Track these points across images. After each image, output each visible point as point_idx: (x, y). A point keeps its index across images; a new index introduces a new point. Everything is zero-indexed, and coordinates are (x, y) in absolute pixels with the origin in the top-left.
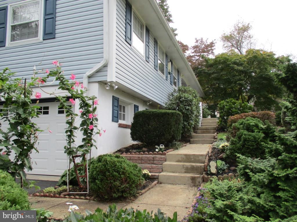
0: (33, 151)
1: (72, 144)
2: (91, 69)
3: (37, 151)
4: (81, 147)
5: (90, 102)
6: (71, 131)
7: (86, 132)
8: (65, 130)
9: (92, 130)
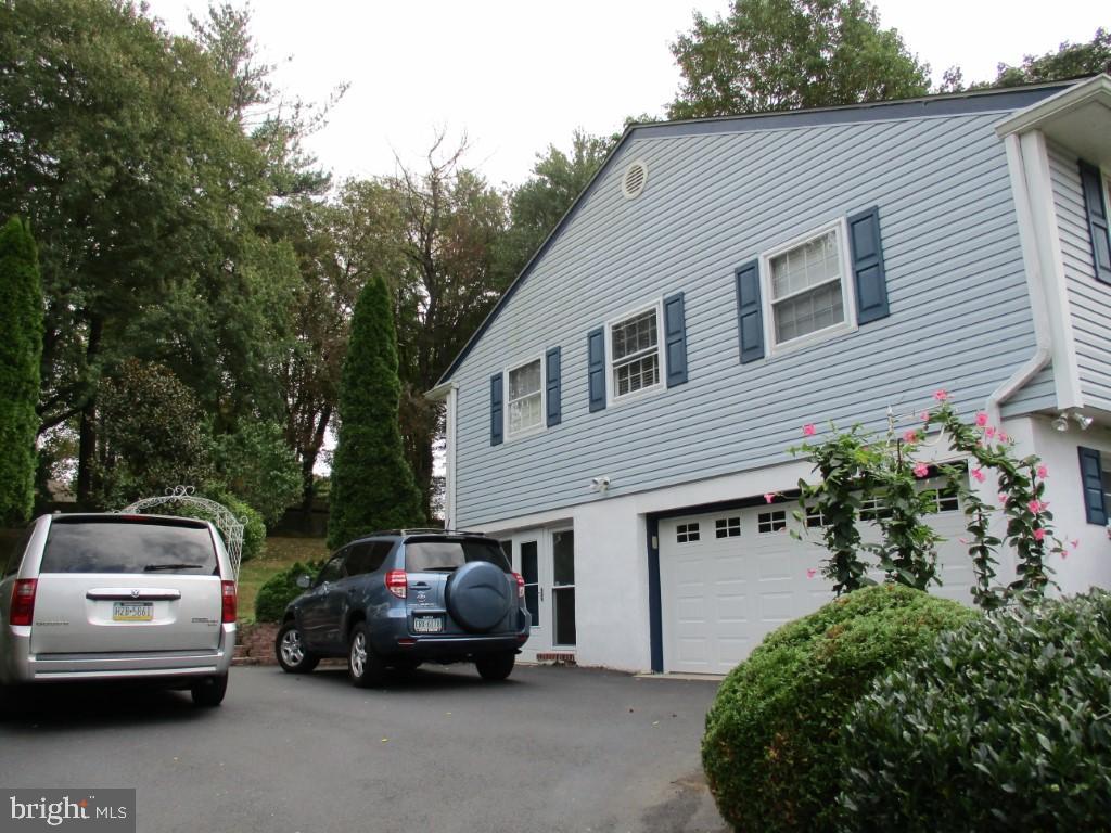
0: (931, 580)
1: (990, 580)
2: (1005, 382)
3: (940, 583)
4: (1018, 585)
5: (1024, 472)
6: (983, 550)
7: (1023, 548)
8: (969, 547)
9: (1040, 543)
